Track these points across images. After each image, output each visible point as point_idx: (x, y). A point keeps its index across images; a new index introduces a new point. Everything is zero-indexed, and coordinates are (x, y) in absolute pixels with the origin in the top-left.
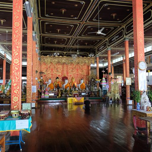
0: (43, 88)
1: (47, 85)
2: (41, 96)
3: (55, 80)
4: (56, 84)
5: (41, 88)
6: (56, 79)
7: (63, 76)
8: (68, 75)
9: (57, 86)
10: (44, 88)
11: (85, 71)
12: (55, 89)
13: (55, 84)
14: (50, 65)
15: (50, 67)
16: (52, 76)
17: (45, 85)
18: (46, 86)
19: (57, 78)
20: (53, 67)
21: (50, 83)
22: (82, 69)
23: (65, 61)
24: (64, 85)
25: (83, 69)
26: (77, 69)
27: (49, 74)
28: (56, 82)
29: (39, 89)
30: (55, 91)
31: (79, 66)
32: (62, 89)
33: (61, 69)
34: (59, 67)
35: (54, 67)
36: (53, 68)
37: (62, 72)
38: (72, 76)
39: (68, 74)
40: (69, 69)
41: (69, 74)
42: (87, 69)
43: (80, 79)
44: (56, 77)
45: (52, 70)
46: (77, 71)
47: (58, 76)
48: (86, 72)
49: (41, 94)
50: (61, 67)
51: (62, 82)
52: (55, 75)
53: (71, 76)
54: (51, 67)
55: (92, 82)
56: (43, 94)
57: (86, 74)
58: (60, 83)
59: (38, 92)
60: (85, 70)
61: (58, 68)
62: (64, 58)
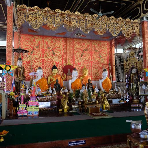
0: (22, 89)
1: (34, 81)
2: (16, 111)
3: (48, 71)
4: (51, 80)
5: (17, 90)
6: (52, 69)
7: (64, 64)
8: (74, 63)
9: (56, 85)
10: (25, 88)
11: (105, 55)
12: (50, 91)
13: (49, 80)
14: (39, 43)
15: (38, 46)
16: (43, 64)
17: (29, 82)
18: (31, 83)
19: (54, 67)
20: (45, 46)
21: (39, 78)
22: (99, 53)
23: (77, 25)
24: (70, 82)
25: (101, 53)
26: (91, 52)
27: (36, 61)
28: (52, 75)
29: (11, 92)
30: (52, 94)
31: (94, 47)
32: (66, 91)
33: (62, 51)
34: (56, 46)
35: (48, 47)
36: (45, 48)
37: (63, 56)
38: (82, 65)
39: (74, 60)
40: (77, 52)
41: (76, 62)
42: (108, 53)
43: (96, 70)
44: (51, 67)
45: (43, 53)
46: (91, 55)
47: (55, 64)
48: (106, 58)
49: (16, 104)
50: (61, 46)
51: (64, 76)
52: (50, 61)
53: (79, 64)
54: (41, 45)
55: (134, 76)
56: (22, 107)
57: (106, 62)
58: (59, 78)
59: (9, 100)
60: (105, 53)
61: (55, 48)
62: (75, 16)
